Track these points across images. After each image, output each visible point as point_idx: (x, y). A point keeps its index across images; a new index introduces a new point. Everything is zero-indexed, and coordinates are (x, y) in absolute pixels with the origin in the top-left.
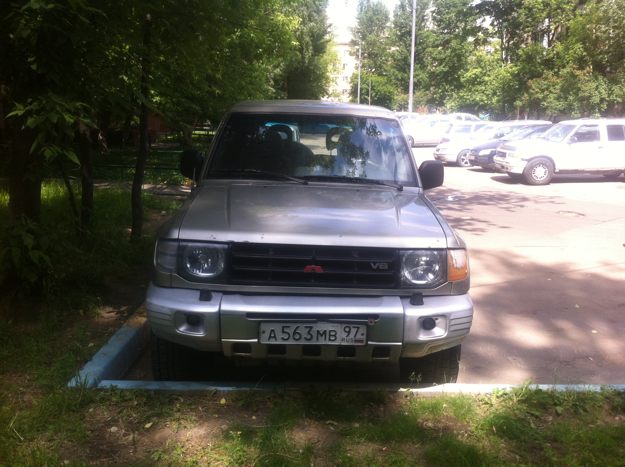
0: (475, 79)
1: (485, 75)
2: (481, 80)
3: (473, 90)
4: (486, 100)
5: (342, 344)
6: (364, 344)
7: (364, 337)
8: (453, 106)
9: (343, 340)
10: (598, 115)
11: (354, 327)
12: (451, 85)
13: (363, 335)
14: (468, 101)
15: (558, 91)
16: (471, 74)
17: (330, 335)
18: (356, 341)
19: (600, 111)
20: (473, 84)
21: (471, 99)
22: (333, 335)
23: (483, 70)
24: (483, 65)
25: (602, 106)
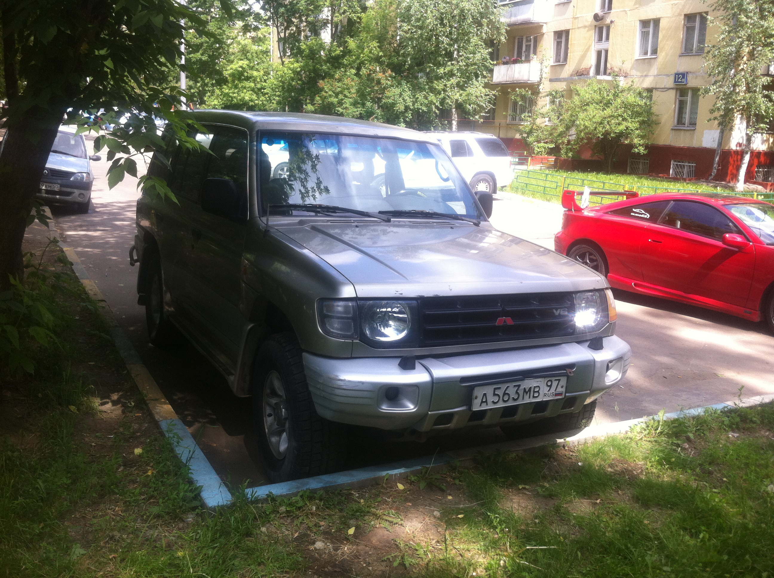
0: (241, 74)
1: (252, 68)
2: (249, 75)
3: (240, 86)
4: (256, 100)
5: (544, 400)
6: (563, 396)
7: (563, 390)
8: (217, 105)
9: (545, 395)
10: (403, 125)
11: (556, 380)
12: (212, 78)
13: (562, 387)
14: (235, 100)
15: (354, 96)
16: (237, 66)
17: (534, 392)
18: (557, 395)
19: (405, 122)
20: (240, 79)
21: (239, 98)
22: (536, 391)
23: (250, 63)
24: (250, 57)
25: (407, 115)
